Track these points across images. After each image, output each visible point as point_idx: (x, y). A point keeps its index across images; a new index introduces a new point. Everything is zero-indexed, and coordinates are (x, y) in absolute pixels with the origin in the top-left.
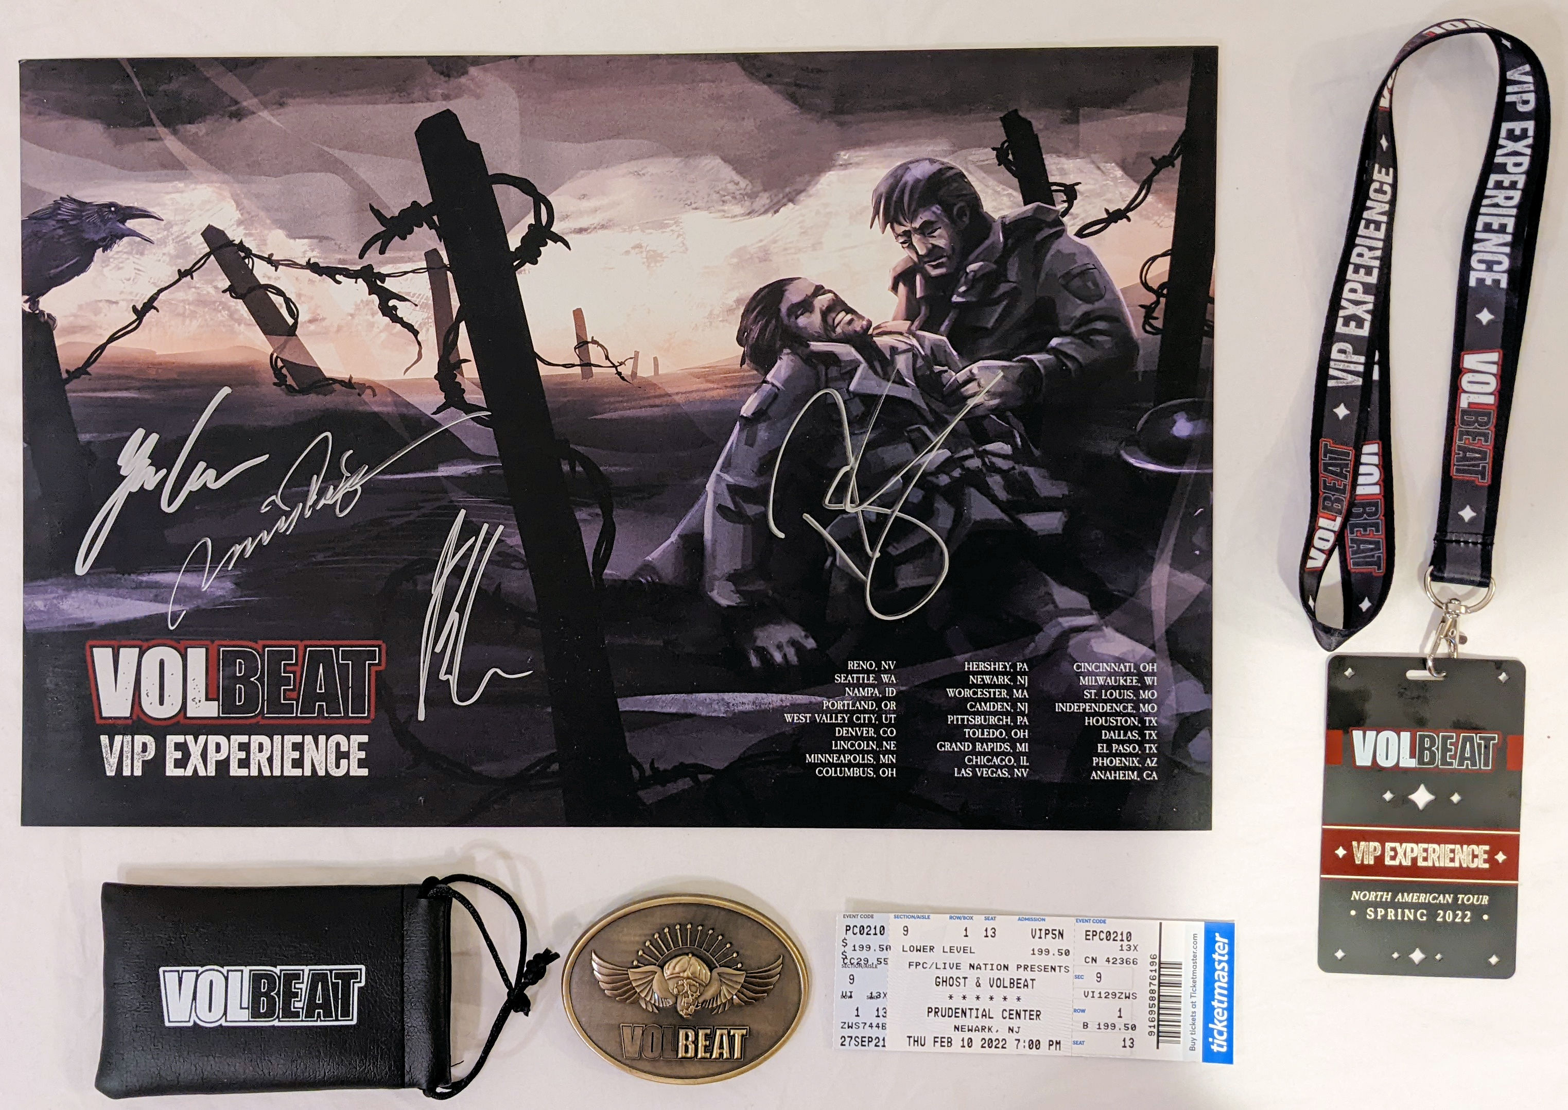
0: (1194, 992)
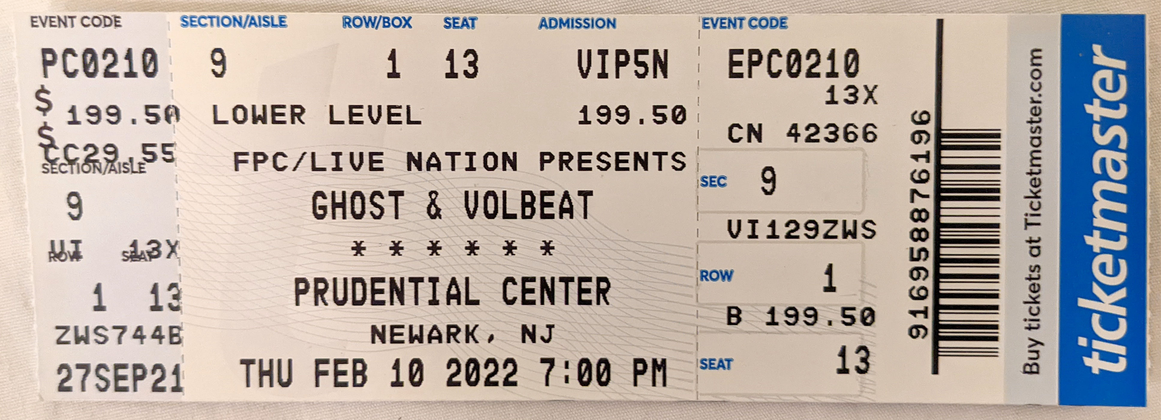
0: (1036, 211)
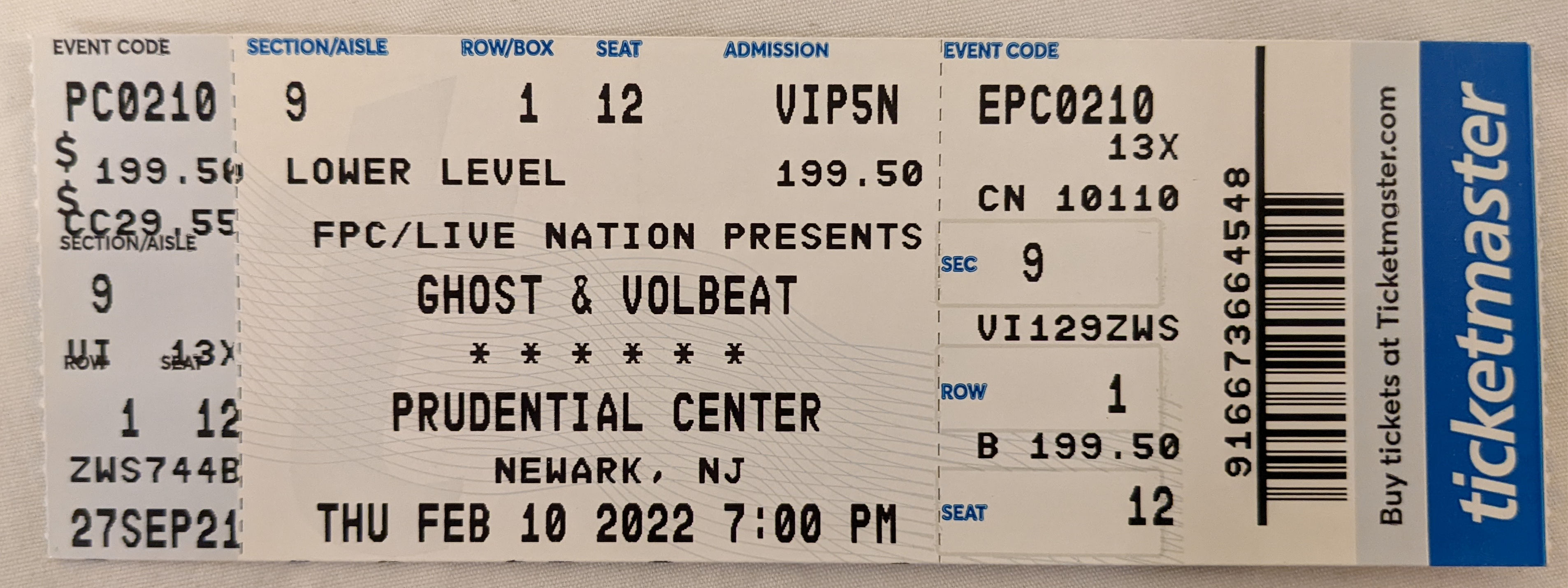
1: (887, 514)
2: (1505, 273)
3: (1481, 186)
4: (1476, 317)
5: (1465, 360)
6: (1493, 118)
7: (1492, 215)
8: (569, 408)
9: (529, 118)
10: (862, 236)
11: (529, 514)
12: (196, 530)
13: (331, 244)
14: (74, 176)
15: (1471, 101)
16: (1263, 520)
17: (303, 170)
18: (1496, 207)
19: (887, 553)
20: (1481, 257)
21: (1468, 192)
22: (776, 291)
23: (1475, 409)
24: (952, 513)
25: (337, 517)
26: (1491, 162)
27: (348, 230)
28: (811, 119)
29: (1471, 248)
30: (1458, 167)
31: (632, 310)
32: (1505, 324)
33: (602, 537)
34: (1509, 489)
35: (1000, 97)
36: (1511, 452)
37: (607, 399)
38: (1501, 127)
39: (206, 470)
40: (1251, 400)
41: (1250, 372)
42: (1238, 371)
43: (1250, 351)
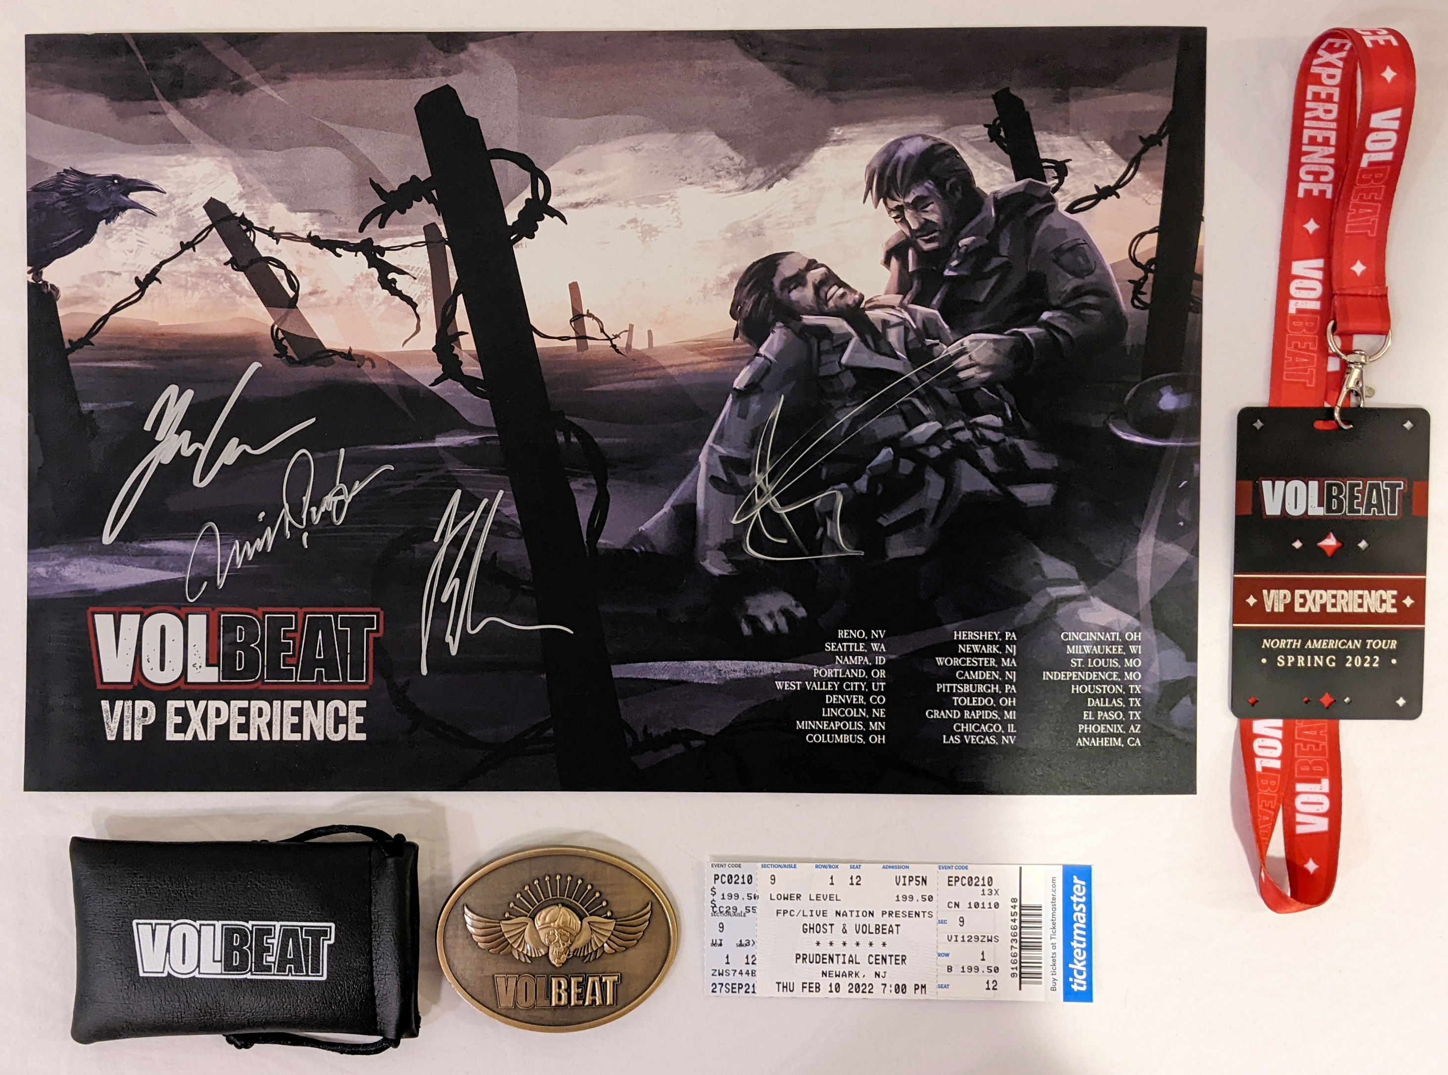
1: (924, 987)
2: (1084, 926)
3: (1078, 903)
4: (1076, 937)
5: (1073, 949)
6: (1082, 886)
7: (1081, 911)
8: (841, 958)
9: (832, 884)
10: (917, 914)
11: (831, 985)
12: (744, 989)
13: (781, 915)
14: (715, 898)
15: (1076, 880)
16: (1020, 989)
17: (774, 897)
18: (1082, 909)
19: (924, 996)
20: (1078, 922)
21: (1075, 905)
22: (895, 928)
23: (1075, 961)
24: (940, 986)
25: (781, 985)
26: (1081, 897)
27: (785, 912)
28: (904, 884)
29: (1075, 919)
30: (1072, 898)
31: (857, 933)
32: (1084, 939)
33: (850, 992)
34: (1084, 983)
35: (953, 879)
36: (1085, 973)
37: (851, 956)
38: (1084, 888)
39: (747, 973)
40: (1018, 958)
41: (1017, 951)
42: (1014, 950)
43: (1017, 945)
